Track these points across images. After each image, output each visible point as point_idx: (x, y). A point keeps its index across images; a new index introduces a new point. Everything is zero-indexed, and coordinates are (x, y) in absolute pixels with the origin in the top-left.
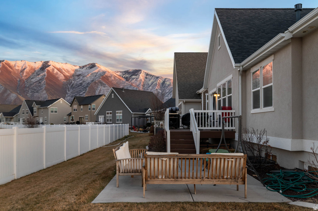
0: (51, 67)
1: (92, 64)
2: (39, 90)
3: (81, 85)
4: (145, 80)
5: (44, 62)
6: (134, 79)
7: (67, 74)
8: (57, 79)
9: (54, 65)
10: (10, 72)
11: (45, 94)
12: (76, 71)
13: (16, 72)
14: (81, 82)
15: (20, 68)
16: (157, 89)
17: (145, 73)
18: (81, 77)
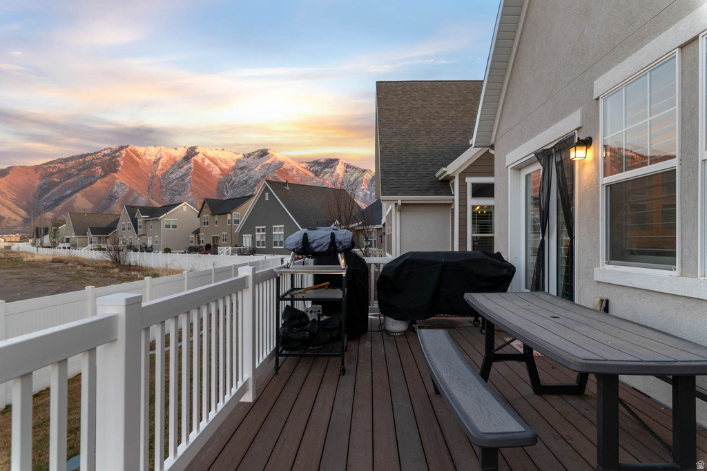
0: (200, 155)
1: (262, 151)
2: (182, 191)
3: (246, 184)
4: (344, 175)
5: (190, 148)
6: (327, 173)
7: (225, 166)
8: (209, 174)
9: (204, 152)
10: (137, 164)
11: (190, 197)
12: (238, 161)
13: (147, 164)
14: (245, 178)
15: (153, 158)
16: (363, 189)
17: (345, 164)
18: (246, 171)
